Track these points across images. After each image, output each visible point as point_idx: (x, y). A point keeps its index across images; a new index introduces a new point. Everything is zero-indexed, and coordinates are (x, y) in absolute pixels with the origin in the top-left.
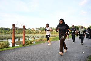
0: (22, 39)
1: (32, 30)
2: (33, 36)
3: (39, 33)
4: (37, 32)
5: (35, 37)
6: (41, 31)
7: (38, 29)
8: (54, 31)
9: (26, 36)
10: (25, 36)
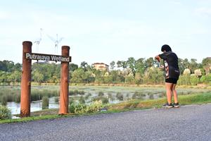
0: (57, 101)
1: (97, 67)
2: (101, 94)
3: (123, 80)
4: (117, 78)
5: (106, 95)
6: (131, 74)
7: (119, 63)
8: (187, 71)
9: (72, 94)
10: (68, 94)
